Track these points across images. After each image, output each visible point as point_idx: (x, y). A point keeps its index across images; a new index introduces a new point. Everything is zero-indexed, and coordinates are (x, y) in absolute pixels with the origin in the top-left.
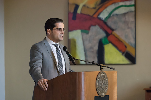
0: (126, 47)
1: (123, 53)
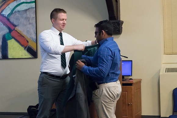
0: (28, 42)
1: (25, 48)
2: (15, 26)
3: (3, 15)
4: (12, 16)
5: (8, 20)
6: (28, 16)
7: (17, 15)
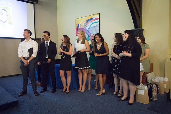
2: (91, 34)
3: (86, 29)
4: (90, 29)
5: (88, 31)
6: (96, 29)
7: (92, 28)
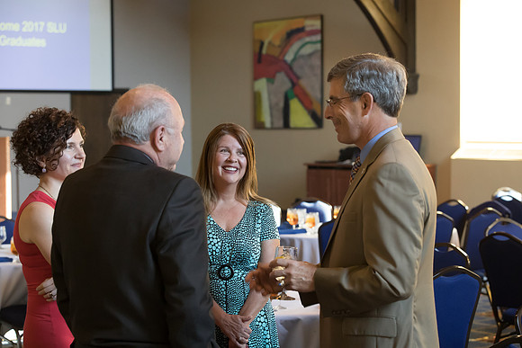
0: (311, 103)
1: (309, 112)
2: (298, 78)
4: (296, 63)
5: (291, 69)
6: (313, 63)
7: (301, 61)
